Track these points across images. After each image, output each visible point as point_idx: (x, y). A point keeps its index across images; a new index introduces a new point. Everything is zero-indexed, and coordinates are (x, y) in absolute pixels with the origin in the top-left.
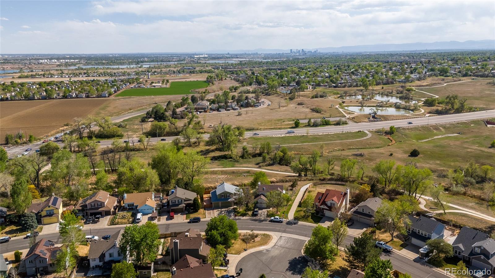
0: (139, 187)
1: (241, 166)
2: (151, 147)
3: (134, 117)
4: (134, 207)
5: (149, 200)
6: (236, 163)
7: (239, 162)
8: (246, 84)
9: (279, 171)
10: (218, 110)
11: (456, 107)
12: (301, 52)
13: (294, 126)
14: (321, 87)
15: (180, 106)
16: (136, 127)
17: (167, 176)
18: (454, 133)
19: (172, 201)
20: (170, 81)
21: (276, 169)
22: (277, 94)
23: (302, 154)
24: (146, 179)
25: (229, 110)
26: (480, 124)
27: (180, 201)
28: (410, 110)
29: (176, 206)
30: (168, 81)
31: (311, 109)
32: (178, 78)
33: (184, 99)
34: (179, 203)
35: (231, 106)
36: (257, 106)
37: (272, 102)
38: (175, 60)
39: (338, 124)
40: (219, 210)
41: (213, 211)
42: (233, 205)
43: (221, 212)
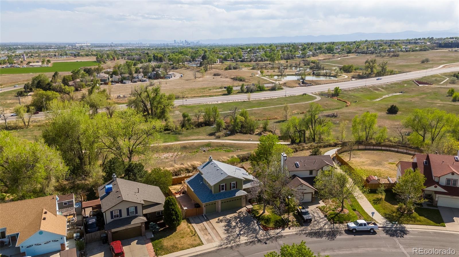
0: (17, 186)
1: (189, 138)
2: (35, 124)
3: (7, 92)
4: (6, 240)
5: (49, 216)
6: (179, 136)
7: (181, 134)
8: (145, 61)
9: (251, 141)
10: (122, 82)
11: (375, 71)
12: (184, 43)
13: (226, 92)
14: (227, 61)
15: (71, 79)
16: (8, 101)
17: (77, 160)
18: (396, 93)
19: (112, 212)
20: (52, 62)
21: (245, 139)
22: (185, 67)
23: (259, 120)
24: (33, 166)
25: (135, 82)
26: (411, 84)
27: (132, 209)
28: (332, 76)
29: (123, 225)
30: (49, 61)
31: (232, 79)
32: (61, 60)
33: (76, 71)
34: (131, 215)
35: (138, 77)
36: (168, 77)
37: (183, 74)
38: (53, 48)
39: (273, 89)
40: (221, 218)
41: (209, 224)
42: (245, 204)
43: (227, 222)
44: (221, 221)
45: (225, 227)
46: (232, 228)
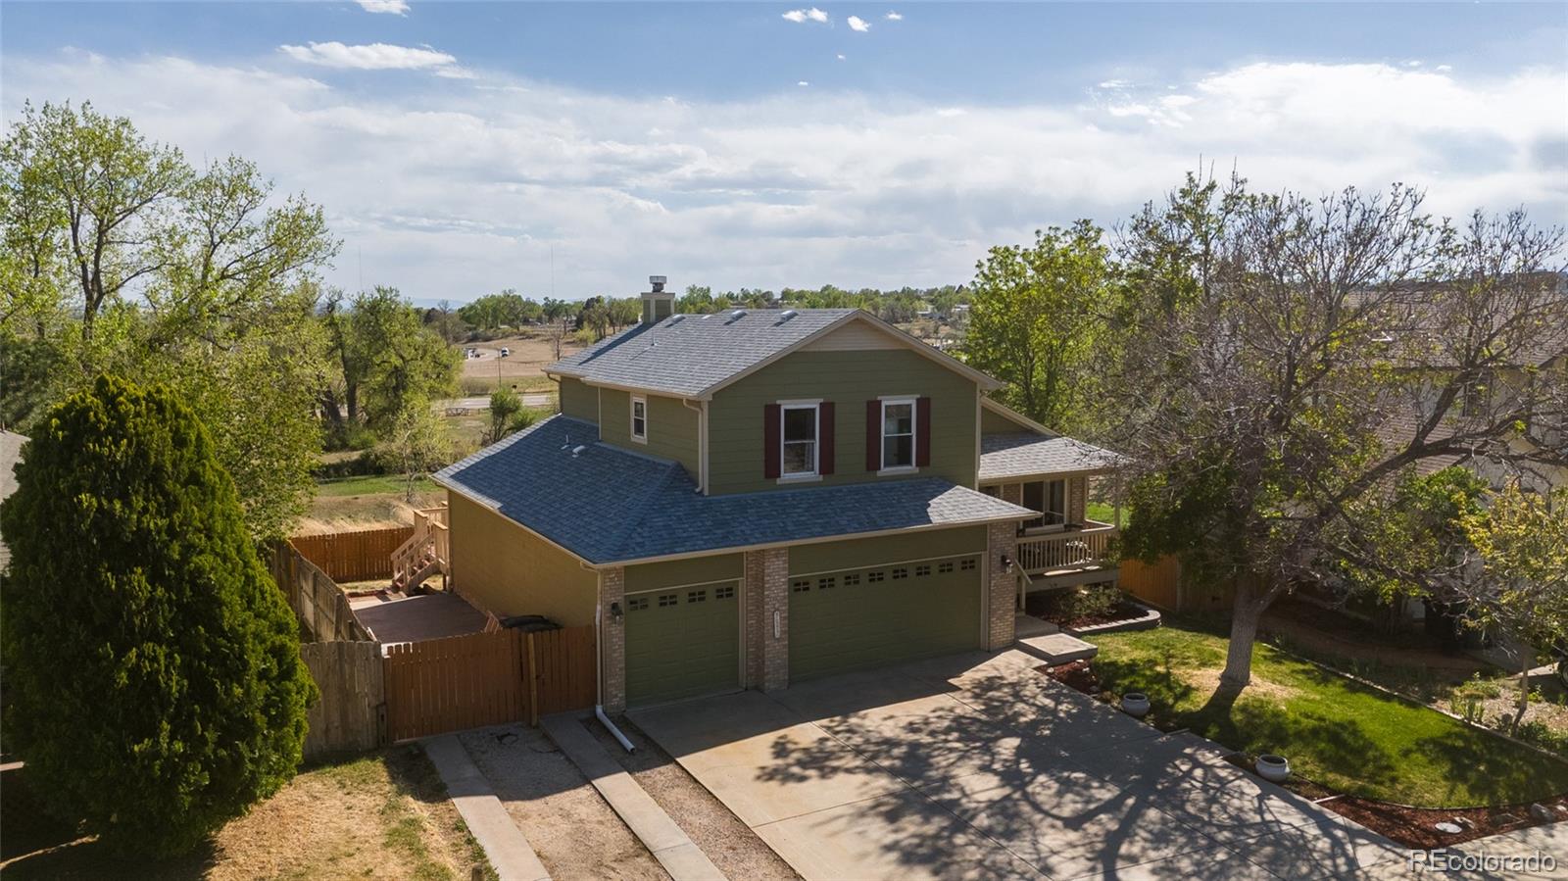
22: (521, 335)
40: (807, 733)
41: (681, 794)
42: (1010, 618)
43: (893, 772)
44: (819, 761)
45: (892, 817)
46: (986, 833)
